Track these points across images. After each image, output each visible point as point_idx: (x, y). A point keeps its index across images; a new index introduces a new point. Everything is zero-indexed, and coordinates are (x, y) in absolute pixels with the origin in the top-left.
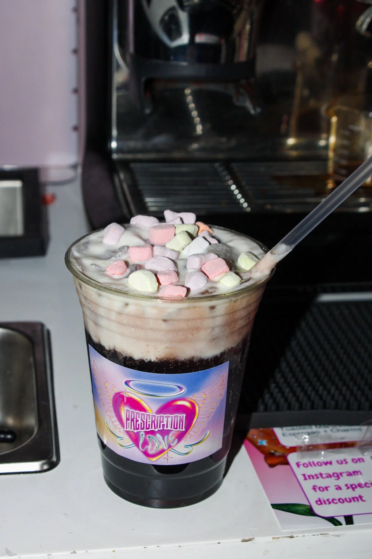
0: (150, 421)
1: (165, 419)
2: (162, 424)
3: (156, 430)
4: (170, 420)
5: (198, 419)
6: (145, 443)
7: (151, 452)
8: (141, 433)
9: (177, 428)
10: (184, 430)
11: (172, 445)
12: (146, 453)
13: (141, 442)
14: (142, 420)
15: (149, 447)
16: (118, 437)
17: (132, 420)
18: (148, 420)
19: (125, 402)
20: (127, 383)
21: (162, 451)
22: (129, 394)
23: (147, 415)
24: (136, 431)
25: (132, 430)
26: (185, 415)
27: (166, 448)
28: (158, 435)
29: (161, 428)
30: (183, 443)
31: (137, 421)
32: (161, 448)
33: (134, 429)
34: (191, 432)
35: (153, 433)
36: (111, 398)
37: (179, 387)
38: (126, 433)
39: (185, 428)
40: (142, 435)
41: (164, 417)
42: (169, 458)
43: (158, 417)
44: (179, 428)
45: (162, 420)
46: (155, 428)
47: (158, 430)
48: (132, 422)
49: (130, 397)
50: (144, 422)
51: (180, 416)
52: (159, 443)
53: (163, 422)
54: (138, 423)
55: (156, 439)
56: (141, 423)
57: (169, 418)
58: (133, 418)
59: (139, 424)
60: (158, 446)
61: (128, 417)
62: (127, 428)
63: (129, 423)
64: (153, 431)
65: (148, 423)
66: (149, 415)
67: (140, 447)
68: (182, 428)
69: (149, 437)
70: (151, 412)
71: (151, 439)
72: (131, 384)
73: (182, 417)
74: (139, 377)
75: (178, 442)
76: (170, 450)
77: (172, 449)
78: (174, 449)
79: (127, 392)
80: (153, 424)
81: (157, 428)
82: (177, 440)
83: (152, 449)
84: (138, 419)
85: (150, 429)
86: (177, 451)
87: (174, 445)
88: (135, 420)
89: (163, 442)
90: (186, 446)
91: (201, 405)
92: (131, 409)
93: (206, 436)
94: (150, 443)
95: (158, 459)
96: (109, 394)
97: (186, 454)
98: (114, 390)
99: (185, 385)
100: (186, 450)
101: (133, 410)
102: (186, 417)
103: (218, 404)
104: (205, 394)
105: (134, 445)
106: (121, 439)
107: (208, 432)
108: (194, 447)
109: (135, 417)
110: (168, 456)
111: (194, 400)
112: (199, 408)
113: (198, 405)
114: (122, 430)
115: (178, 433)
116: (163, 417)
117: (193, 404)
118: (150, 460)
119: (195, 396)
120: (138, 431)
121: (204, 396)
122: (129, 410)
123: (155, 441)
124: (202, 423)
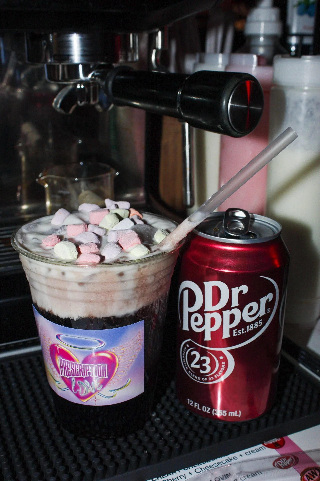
0: (79, 369)
1: (90, 368)
2: (88, 372)
3: (84, 377)
4: (94, 368)
5: (119, 369)
6: (77, 387)
7: (82, 395)
8: (73, 379)
9: (101, 376)
10: (107, 377)
11: (98, 389)
12: (78, 395)
13: (73, 386)
14: (72, 368)
15: (80, 391)
16: (57, 381)
17: (65, 368)
18: (77, 369)
19: (58, 352)
20: (58, 337)
21: (91, 394)
22: (60, 346)
23: (75, 364)
24: (68, 377)
25: (66, 376)
26: (107, 365)
27: (93, 392)
28: (86, 381)
29: (88, 376)
30: (107, 388)
31: (69, 369)
32: (89, 391)
33: (67, 375)
34: (113, 379)
35: (81, 379)
36: (49, 349)
37: (100, 341)
38: (61, 378)
39: (108, 376)
40: (73, 380)
41: (90, 366)
42: (97, 400)
43: (84, 366)
44: (103, 376)
45: (87, 369)
46: (83, 375)
47: (86, 377)
48: (65, 370)
49: (61, 348)
50: (74, 370)
51: (103, 366)
52: (87, 388)
53: (89, 370)
54: (69, 370)
55: (84, 384)
56: (72, 371)
57: (93, 367)
58: (65, 366)
59: (70, 372)
60: (87, 390)
61: (61, 365)
62: (62, 374)
63: (63, 370)
64: (82, 377)
65: (77, 371)
66: (77, 364)
67: (73, 390)
68: (106, 376)
69: (79, 382)
70: (78, 362)
71: (80, 384)
72: (61, 337)
73: (104, 366)
74: (66, 332)
75: (103, 387)
76: (97, 394)
77: (99, 392)
78: (100, 392)
79: (59, 345)
80: (81, 371)
81: (85, 375)
82: (102, 385)
83: (82, 393)
84: (69, 367)
85: (79, 376)
86: (102, 394)
87: (100, 390)
88: (67, 368)
89: (90, 386)
90: (111, 391)
91: (120, 357)
92: (63, 359)
93: (128, 383)
94: (80, 388)
95: (88, 401)
96: (47, 346)
97: (112, 397)
98: (50, 343)
99: (104, 339)
100: (111, 394)
101: (65, 360)
102: (108, 366)
103: (136, 356)
104: (124, 348)
105: (68, 388)
106: (59, 383)
107: (130, 379)
108: (118, 391)
109: (67, 366)
110: (96, 398)
111: (114, 353)
112: (119, 359)
113: (118, 357)
114: (59, 375)
115: (102, 379)
116: (88, 366)
117: (112, 356)
118: (82, 401)
119: (114, 349)
120: (70, 377)
121: (123, 349)
122: (62, 359)
123: (84, 386)
124: (123, 371)
